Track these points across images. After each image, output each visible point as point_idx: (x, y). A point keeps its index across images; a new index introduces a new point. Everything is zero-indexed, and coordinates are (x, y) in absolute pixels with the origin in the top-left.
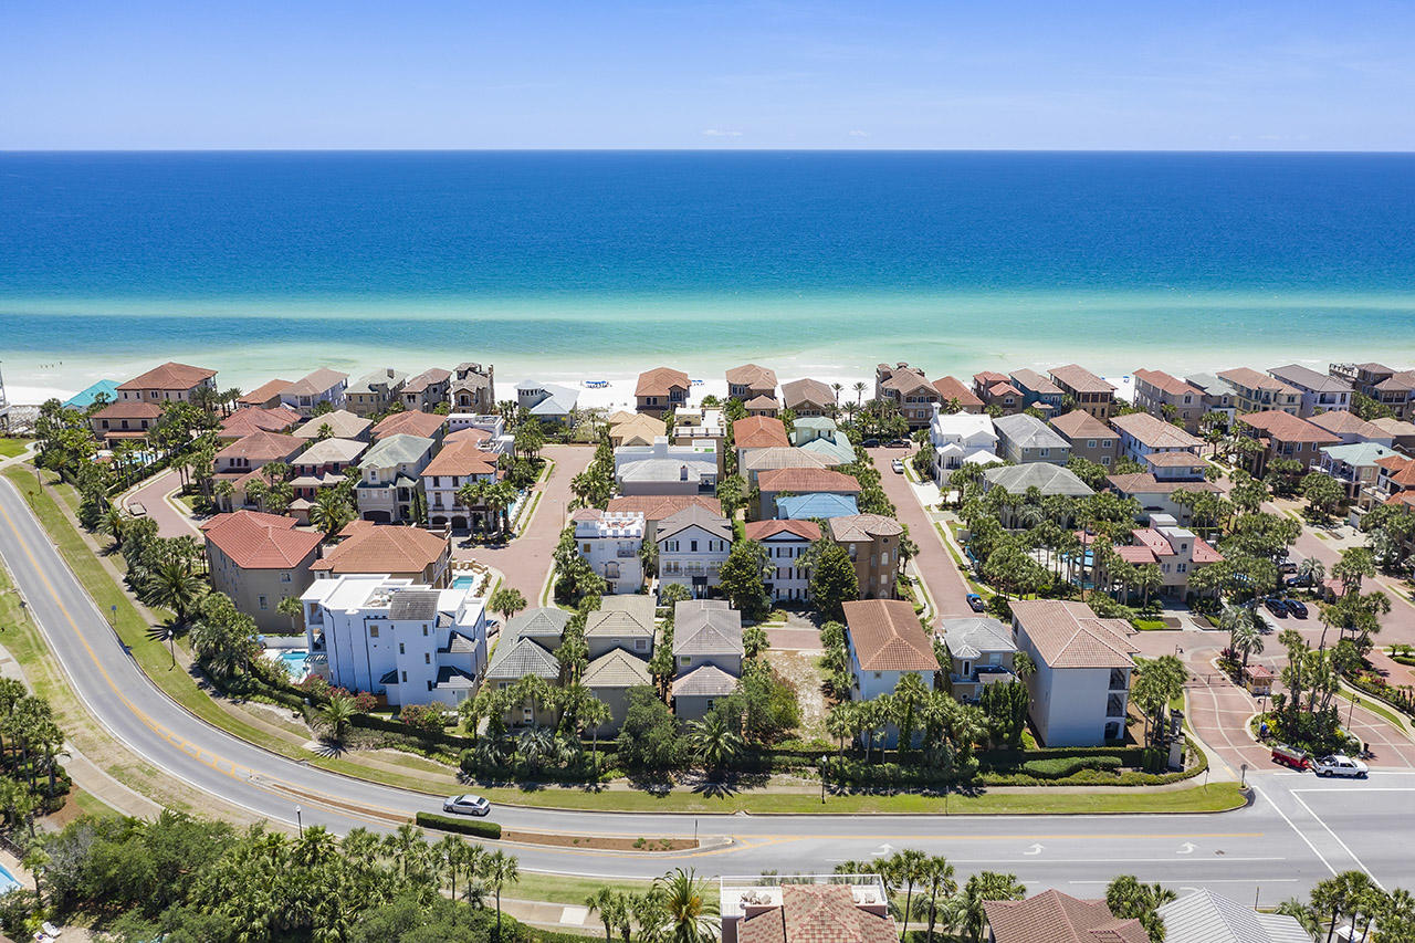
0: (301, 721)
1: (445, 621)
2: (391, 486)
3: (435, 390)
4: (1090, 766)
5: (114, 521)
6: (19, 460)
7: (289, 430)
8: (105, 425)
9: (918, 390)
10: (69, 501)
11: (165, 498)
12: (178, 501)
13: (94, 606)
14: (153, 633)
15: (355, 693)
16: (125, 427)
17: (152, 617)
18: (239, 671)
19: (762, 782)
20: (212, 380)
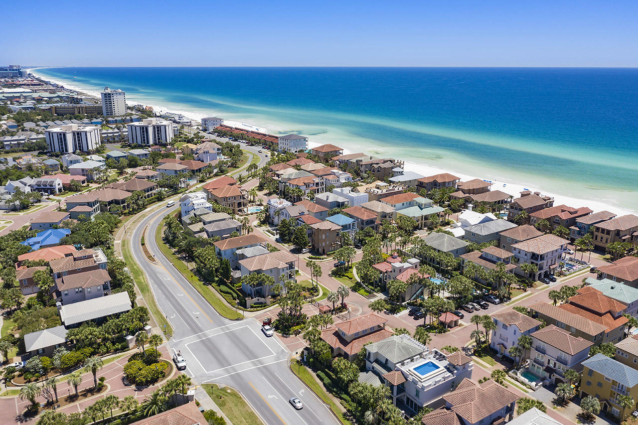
4: (231, 295)
20: (341, 151)
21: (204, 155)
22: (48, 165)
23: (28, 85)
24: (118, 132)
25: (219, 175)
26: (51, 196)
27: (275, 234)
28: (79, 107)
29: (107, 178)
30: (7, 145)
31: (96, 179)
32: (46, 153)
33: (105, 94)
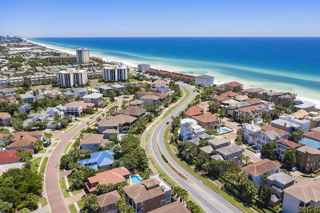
1: (192, 130)
2: (233, 110)
3: (275, 96)
19: (213, 180)
20: (242, 86)
21: (161, 89)
22: (67, 95)
23: (27, 46)
24: (93, 73)
25: (174, 102)
26: (78, 118)
27: (257, 152)
28: (63, 58)
29: (106, 104)
30: (32, 81)
31: (99, 105)
32: (57, 86)
33: (79, 51)
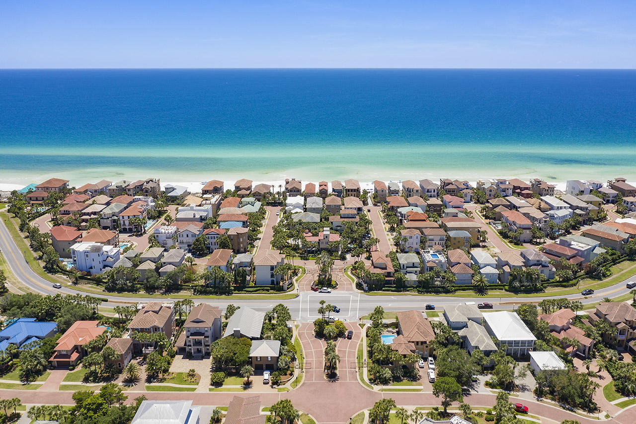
0: (68, 279)
1: (105, 253)
2: (110, 219)
3: (138, 187)
4: (262, 290)
5: (28, 229)
6: (3, 210)
7: (84, 202)
8: (31, 199)
9: (293, 188)
10: (17, 222)
11: (46, 222)
12: (49, 223)
13: (20, 252)
14: (35, 259)
15: (81, 271)
16: (37, 200)
17: (36, 255)
18: (55, 267)
20: (67, 184)
